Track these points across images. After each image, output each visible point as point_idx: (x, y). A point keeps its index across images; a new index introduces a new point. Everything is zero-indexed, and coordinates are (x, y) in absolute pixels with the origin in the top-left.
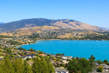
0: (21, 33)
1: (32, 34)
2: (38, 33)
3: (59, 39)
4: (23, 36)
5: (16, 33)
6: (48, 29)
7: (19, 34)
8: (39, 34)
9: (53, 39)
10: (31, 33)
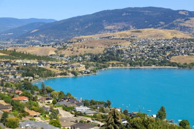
0: (75, 49)
1: (106, 52)
2: (120, 48)
3: (173, 64)
4: (81, 56)
5: (65, 48)
6: (155, 36)
7: (72, 50)
8: (124, 50)
9: (153, 66)
10: (103, 49)
